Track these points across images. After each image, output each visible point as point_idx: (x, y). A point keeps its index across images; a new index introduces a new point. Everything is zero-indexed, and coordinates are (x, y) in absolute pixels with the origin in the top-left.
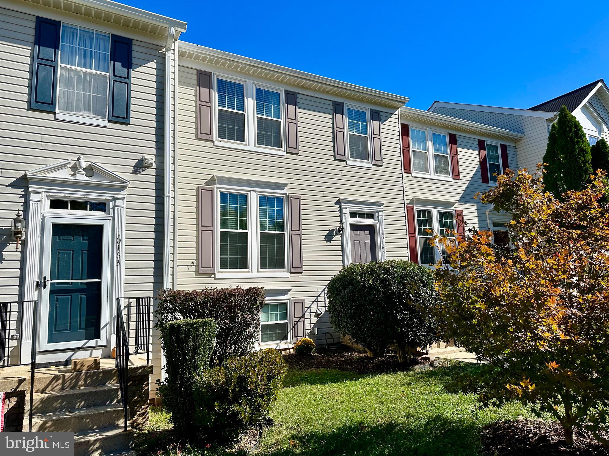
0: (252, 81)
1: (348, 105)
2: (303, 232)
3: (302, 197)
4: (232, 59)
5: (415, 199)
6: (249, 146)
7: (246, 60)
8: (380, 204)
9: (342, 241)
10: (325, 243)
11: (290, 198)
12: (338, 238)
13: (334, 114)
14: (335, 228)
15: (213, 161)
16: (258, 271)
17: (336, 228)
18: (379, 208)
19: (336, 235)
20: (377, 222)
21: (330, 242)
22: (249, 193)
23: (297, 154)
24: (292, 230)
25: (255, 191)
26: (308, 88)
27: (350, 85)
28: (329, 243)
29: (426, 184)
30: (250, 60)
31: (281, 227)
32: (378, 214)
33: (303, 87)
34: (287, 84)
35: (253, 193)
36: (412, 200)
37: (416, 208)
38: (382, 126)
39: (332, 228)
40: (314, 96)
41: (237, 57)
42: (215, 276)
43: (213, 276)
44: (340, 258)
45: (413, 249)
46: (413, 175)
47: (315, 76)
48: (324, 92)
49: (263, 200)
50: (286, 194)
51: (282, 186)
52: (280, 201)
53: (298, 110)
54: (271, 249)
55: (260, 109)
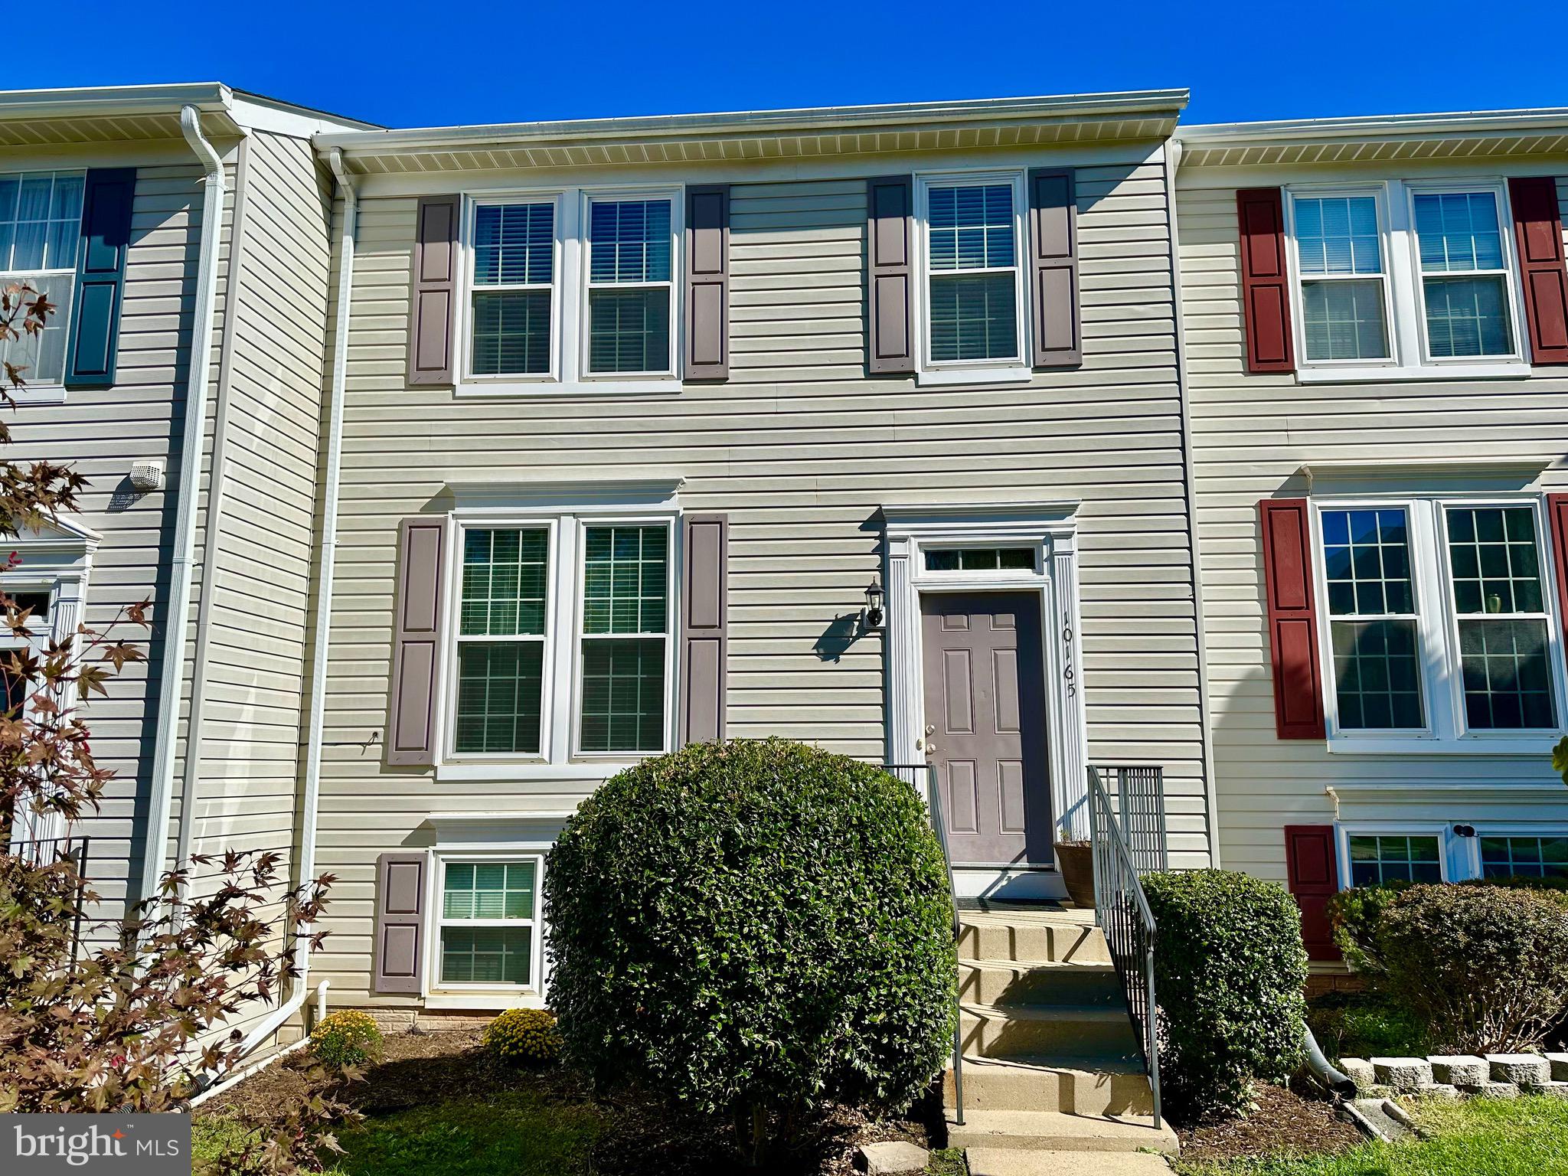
0: (576, 188)
1: (926, 178)
2: (731, 630)
3: (733, 516)
4: (493, 140)
5: (1307, 471)
6: (561, 381)
7: (532, 132)
8: (1063, 511)
9: (885, 654)
10: (815, 662)
11: (691, 524)
12: (872, 643)
13: (871, 222)
14: (857, 609)
15: (450, 443)
16: (571, 760)
17: (863, 611)
18: (1055, 526)
19: (863, 633)
20: (1046, 576)
21: (837, 661)
22: (554, 522)
23: (723, 381)
24: (691, 627)
25: (574, 515)
26: (771, 160)
27: (910, 108)
28: (830, 664)
29: (1377, 406)
30: (541, 128)
31: (656, 618)
32: (1052, 547)
33: (752, 161)
34: (695, 165)
35: (569, 522)
36: (1300, 474)
37: (1315, 508)
38: (1080, 220)
39: (843, 612)
40: (793, 179)
41: (502, 130)
42: (436, 773)
43: (431, 773)
44: (877, 713)
45: (1299, 669)
46: (1300, 379)
47: (766, 115)
48: (830, 156)
49: (598, 539)
50: (676, 513)
51: (662, 490)
52: (656, 536)
53: (733, 238)
54: (624, 691)
55: (601, 265)
